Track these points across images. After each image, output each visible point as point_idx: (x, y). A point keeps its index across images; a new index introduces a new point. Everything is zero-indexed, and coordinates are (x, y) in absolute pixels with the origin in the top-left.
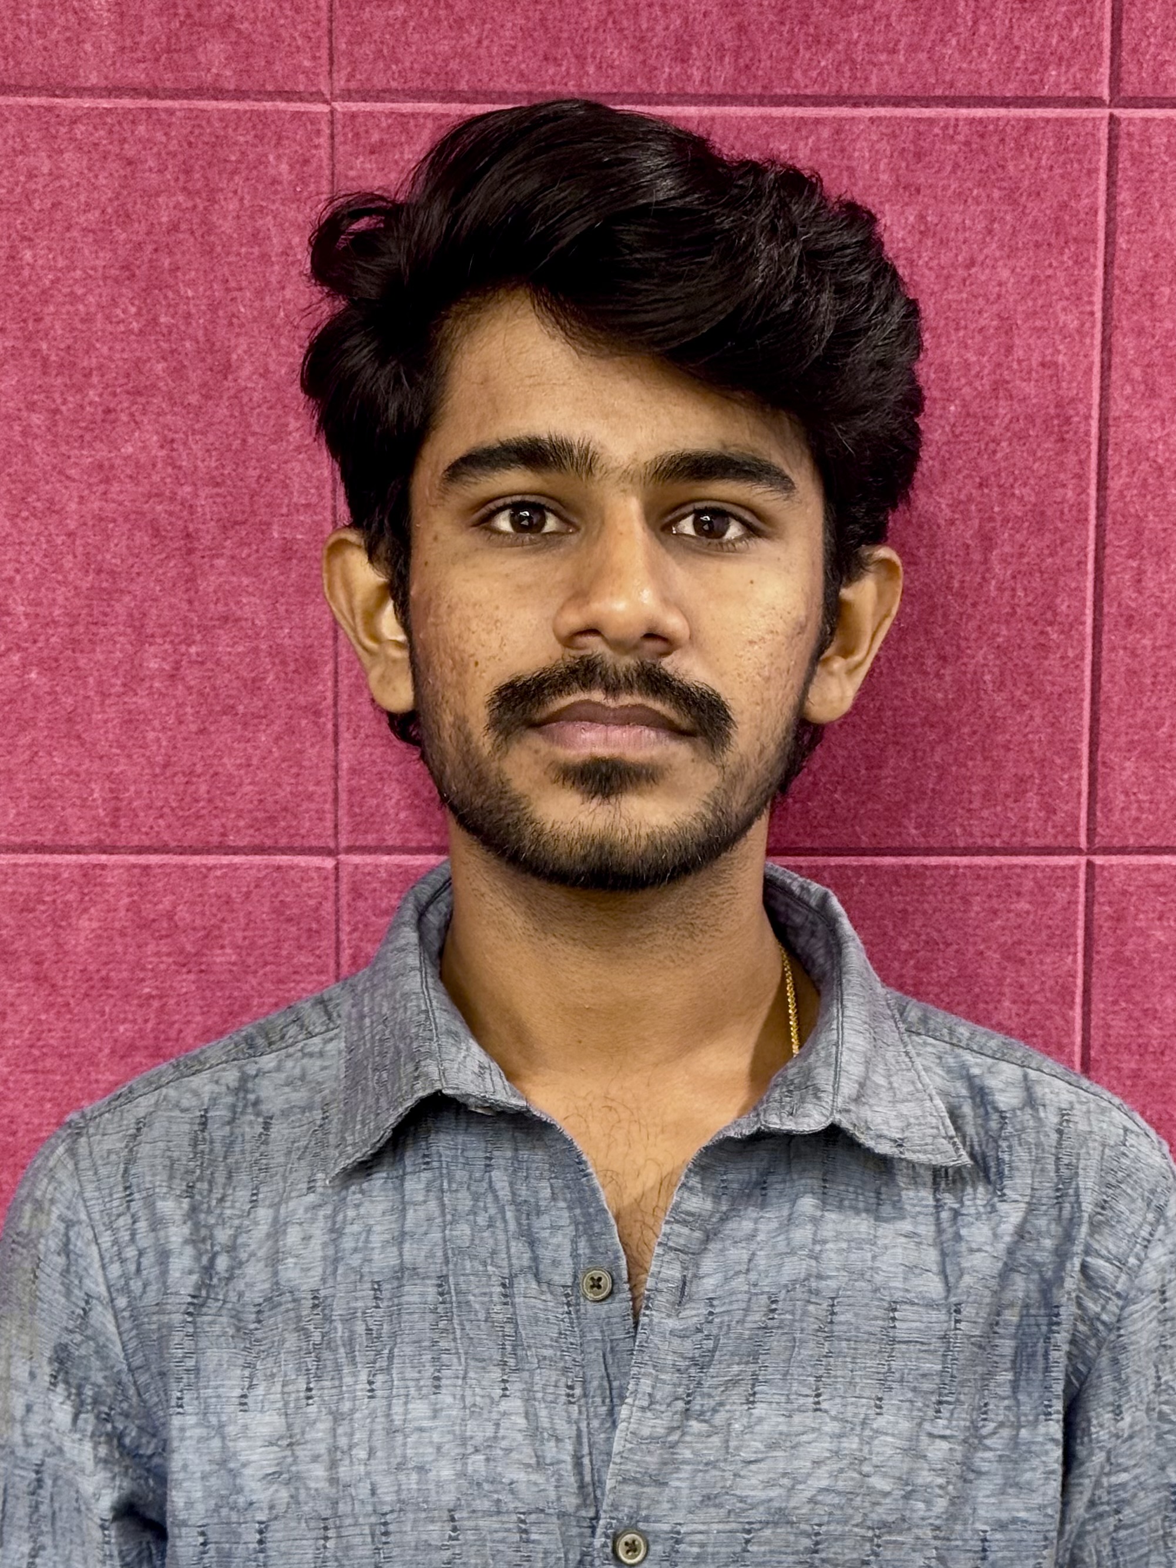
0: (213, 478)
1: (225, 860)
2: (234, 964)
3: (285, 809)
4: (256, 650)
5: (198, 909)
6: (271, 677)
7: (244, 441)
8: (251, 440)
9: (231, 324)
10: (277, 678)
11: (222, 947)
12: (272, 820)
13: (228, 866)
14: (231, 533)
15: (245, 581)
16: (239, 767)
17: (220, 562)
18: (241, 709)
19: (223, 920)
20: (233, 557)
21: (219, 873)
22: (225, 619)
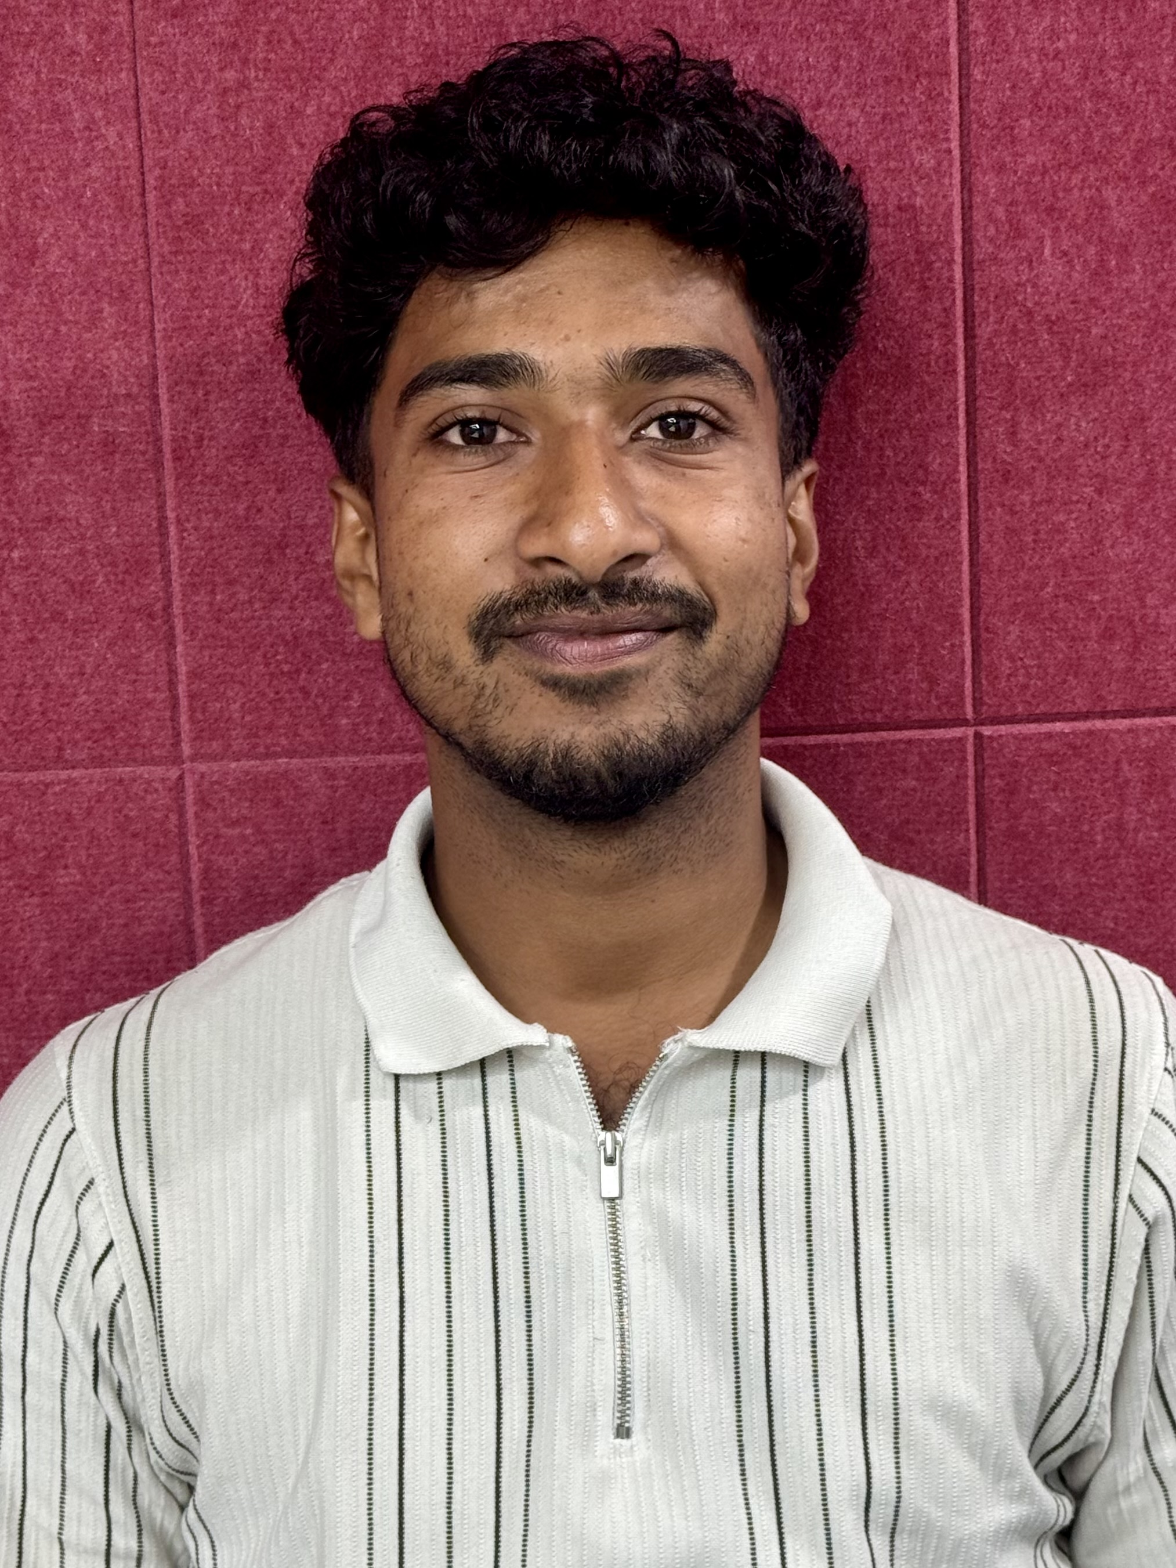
0: (26, 371)
1: (64, 775)
2: (80, 884)
3: (124, 718)
4: (82, 552)
5: (38, 828)
6: (101, 579)
7: (57, 331)
8: (63, 329)
9: (34, 206)
10: (108, 581)
11: (66, 867)
12: (110, 729)
13: (66, 782)
14: (49, 428)
15: (67, 479)
16: (71, 676)
17: (38, 460)
18: (70, 615)
19: (65, 839)
20: (53, 454)
21: (57, 789)
22: (49, 520)
